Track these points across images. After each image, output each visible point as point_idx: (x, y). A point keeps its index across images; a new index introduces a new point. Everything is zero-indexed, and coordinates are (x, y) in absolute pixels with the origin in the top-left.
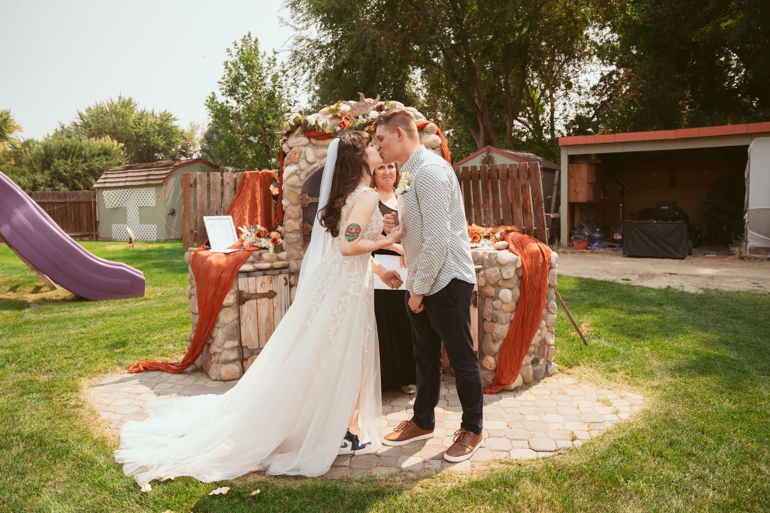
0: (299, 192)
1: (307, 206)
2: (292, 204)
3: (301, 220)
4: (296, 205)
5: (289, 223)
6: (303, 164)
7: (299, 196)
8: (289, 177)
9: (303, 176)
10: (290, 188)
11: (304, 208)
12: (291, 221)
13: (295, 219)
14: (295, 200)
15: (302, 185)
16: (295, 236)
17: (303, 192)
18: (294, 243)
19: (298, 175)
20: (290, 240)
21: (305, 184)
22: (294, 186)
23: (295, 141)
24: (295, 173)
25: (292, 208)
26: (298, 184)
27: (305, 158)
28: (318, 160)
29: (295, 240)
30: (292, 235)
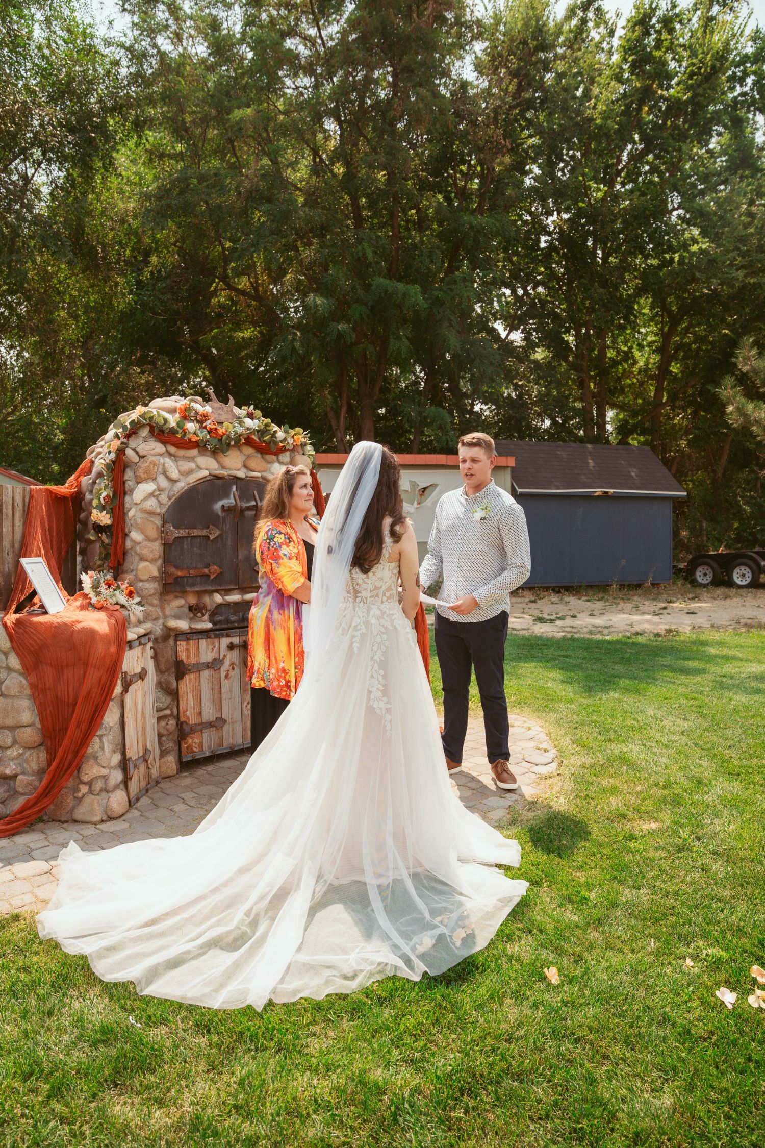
0: (158, 522)
1: (171, 542)
2: (148, 539)
3: (160, 562)
4: (155, 540)
5: (145, 567)
6: (163, 482)
7: (158, 527)
8: (145, 499)
9: (164, 498)
10: (145, 516)
11: (166, 545)
12: (147, 563)
13: (153, 561)
14: (153, 533)
15: (164, 510)
16: (152, 586)
17: (164, 522)
18: (151, 595)
19: (157, 497)
20: (145, 593)
21: (167, 511)
22: (151, 513)
23: (148, 447)
24: (152, 494)
25: (149, 544)
26: (158, 510)
27: (165, 473)
28: (182, 477)
29: (152, 592)
30: (147, 585)
